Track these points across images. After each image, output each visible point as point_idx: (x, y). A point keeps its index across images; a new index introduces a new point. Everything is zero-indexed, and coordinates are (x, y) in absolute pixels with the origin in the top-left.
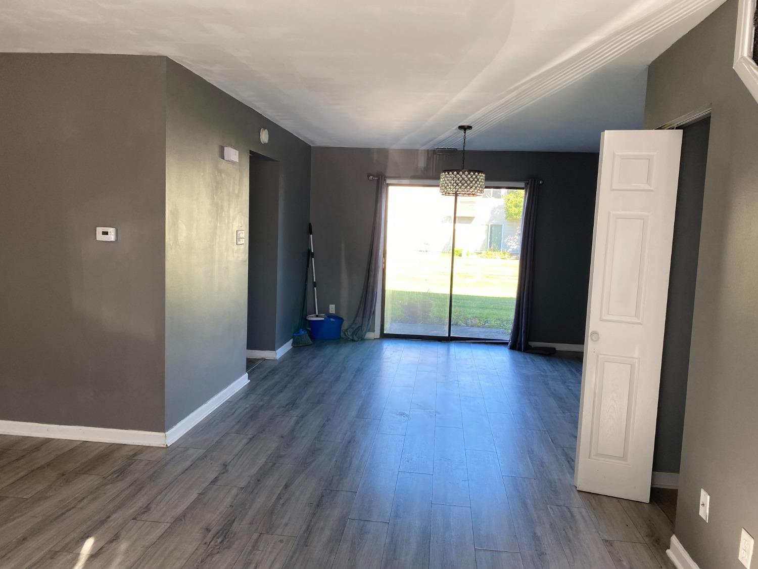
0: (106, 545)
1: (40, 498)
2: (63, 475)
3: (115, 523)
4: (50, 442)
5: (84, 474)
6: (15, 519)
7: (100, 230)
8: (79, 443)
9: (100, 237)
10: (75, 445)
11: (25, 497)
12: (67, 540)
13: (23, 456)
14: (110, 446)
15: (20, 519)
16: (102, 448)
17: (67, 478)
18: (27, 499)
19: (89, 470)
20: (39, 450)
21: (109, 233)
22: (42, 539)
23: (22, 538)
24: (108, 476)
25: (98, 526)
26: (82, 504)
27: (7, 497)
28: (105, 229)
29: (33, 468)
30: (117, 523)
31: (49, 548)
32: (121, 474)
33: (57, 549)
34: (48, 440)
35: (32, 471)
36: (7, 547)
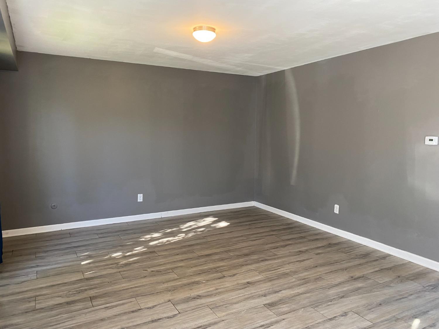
0: (427, 327)
1: (386, 285)
2: (399, 277)
3: (433, 317)
4: (390, 257)
5: (411, 280)
6: (375, 292)
7: (427, 138)
8: (407, 262)
9: (427, 142)
10: (404, 262)
11: (379, 282)
12: (404, 315)
13: (377, 260)
14: (426, 269)
15: (378, 293)
16: (421, 269)
17: (401, 279)
18: (380, 283)
19: (414, 279)
20: (385, 259)
21: (433, 140)
22: (389, 308)
23: (379, 303)
24: (426, 287)
25: (422, 314)
26: (411, 297)
27: (370, 279)
28: (431, 138)
29: (383, 268)
30: (434, 317)
31: (394, 315)
32: (435, 288)
33: (399, 317)
34: (389, 255)
35: (382, 269)
36: (372, 305)
